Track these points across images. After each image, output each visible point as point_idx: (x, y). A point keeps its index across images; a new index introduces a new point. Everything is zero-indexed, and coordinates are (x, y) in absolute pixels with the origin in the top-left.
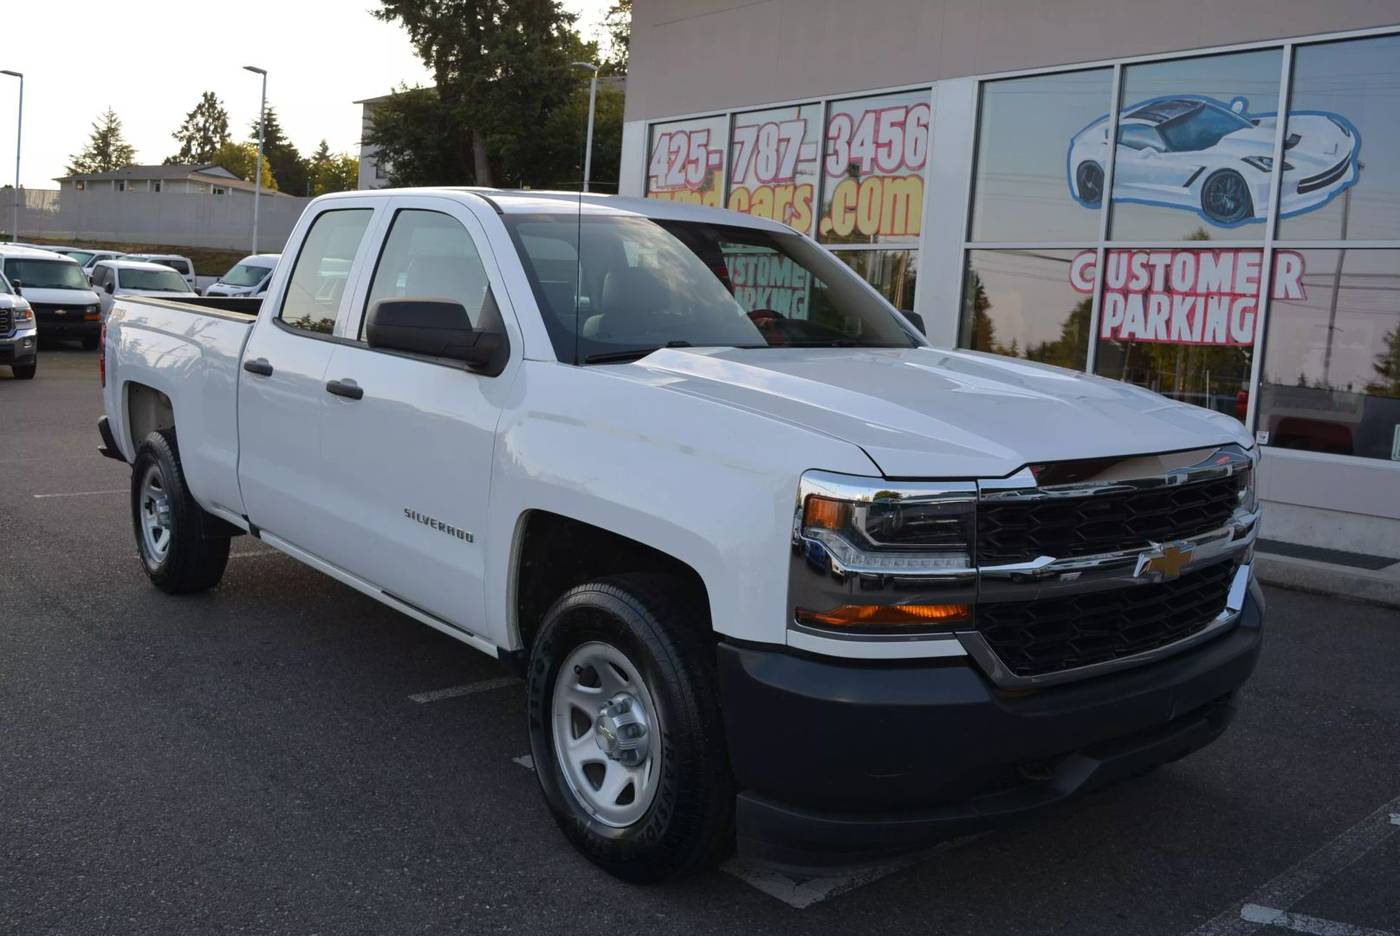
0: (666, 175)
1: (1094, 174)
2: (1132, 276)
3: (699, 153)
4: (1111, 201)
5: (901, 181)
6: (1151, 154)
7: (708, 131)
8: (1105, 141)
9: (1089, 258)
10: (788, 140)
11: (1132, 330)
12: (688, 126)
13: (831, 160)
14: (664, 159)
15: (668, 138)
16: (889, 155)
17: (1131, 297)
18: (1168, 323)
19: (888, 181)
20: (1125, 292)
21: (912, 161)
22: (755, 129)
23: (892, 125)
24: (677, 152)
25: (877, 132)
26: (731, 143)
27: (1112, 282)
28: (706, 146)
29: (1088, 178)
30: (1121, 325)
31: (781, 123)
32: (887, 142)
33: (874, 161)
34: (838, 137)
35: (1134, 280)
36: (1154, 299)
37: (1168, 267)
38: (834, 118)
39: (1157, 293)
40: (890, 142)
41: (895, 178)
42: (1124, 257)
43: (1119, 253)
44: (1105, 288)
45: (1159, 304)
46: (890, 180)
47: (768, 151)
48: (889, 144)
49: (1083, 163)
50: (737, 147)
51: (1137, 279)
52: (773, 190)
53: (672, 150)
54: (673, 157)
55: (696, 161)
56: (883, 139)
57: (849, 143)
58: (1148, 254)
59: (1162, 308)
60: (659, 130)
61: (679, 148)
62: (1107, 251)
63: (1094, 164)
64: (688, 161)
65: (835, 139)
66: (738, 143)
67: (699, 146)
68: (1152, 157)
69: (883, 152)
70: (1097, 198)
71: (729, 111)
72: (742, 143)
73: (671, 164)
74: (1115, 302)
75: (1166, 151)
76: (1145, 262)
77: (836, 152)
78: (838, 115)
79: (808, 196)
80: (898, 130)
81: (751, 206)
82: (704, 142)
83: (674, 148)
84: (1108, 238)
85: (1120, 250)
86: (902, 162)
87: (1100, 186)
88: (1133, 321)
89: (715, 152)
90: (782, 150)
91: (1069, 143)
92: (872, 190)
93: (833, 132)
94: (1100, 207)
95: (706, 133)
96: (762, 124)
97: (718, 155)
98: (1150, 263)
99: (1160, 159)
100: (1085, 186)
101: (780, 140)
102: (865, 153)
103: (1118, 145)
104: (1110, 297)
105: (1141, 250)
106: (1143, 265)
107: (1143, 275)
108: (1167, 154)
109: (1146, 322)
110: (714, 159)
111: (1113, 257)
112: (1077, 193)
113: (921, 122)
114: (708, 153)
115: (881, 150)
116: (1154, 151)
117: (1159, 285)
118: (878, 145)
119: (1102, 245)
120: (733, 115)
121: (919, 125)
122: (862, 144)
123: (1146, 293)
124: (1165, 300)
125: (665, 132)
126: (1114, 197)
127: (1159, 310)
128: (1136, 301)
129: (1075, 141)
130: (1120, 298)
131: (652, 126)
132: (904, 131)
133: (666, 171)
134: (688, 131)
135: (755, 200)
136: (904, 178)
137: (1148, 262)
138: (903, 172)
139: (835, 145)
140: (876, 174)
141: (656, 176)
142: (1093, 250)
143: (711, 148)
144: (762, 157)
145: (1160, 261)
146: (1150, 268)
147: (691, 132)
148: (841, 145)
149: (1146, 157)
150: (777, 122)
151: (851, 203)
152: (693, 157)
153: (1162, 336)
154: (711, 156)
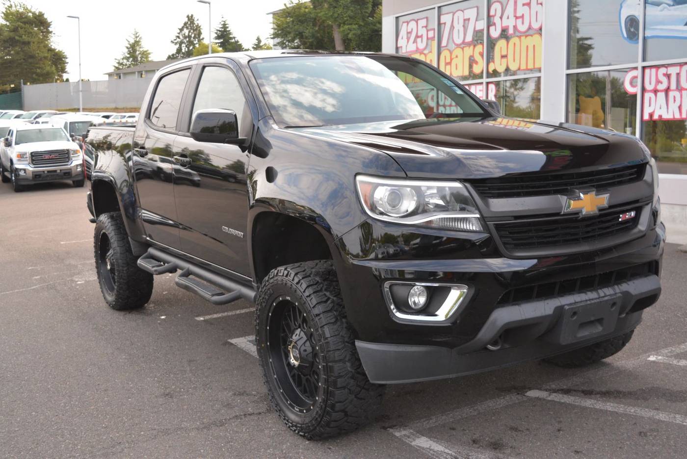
0: (406, 46)
1: (634, 23)
2: (658, 82)
3: (423, 32)
4: (645, 39)
5: (530, 37)
6: (665, 8)
7: (427, 18)
8: (639, 3)
9: (633, 73)
10: (469, 19)
11: (660, 114)
12: (415, 16)
13: (492, 29)
14: (405, 37)
15: (406, 23)
16: (523, 23)
17: (659, 94)
18: (680, 108)
19: (523, 38)
20: (655, 92)
21: (536, 26)
22: (451, 14)
23: (524, 5)
24: (410, 33)
25: (515, 10)
26: (439, 24)
27: (648, 87)
28: (426, 27)
29: (631, 26)
30: (654, 112)
31: (465, 9)
32: (521, 15)
33: (515, 27)
34: (495, 15)
35: (660, 84)
36: (671, 94)
37: (678, 75)
38: (492, 4)
39: (673, 90)
40: (523, 15)
41: (526, 36)
42: (654, 70)
43: (651, 69)
44: (644, 90)
45: (674, 97)
46: (524, 37)
47: (459, 27)
48: (522, 17)
49: (628, 17)
50: (443, 26)
51: (661, 83)
52: (463, 49)
53: (408, 31)
54: (409, 35)
55: (421, 36)
56: (519, 14)
57: (501, 18)
58: (667, 67)
59: (676, 99)
60: (401, 20)
61: (412, 29)
62: (644, 68)
63: (634, 17)
64: (417, 37)
65: (494, 16)
66: (443, 23)
67: (423, 27)
68: (665, 9)
69: (519, 21)
70: (637, 37)
71: (436, 6)
72: (445, 23)
73: (408, 39)
74: (650, 98)
75: (673, 5)
76: (665, 73)
77: (494, 24)
78: (494, 2)
79: (482, 51)
80: (526, 8)
81: (451, 59)
82: (425, 25)
83: (409, 30)
84: (644, 60)
85: (651, 67)
86: (530, 28)
87: (637, 29)
88: (660, 108)
89: (431, 30)
90: (466, 26)
91: (619, 7)
92: (515, 44)
93: (492, 13)
94: (638, 43)
95: (425, 20)
96: (454, 11)
97: (432, 32)
98: (668, 73)
99: (670, 10)
100: (630, 30)
101: (465, 20)
102: (510, 23)
103: (647, 5)
104: (647, 96)
105: (663, 66)
106: (664, 75)
107: (664, 80)
108: (673, 7)
109: (668, 108)
110: (431, 34)
111: (647, 71)
112: (625, 35)
113: (539, 2)
114: (428, 31)
115: (518, 20)
116: (667, 6)
117: (673, 86)
118: (517, 18)
119: (640, 64)
120: (439, 7)
121: (538, 4)
122: (508, 18)
123: (667, 91)
124: (677, 94)
125: (404, 21)
126: (646, 36)
127: (675, 101)
128: (661, 95)
129: (623, 5)
130: (652, 95)
131: (397, 18)
132: (530, 8)
133: (406, 44)
134: (416, 19)
135: (453, 56)
136: (532, 36)
137: (667, 72)
138: (530, 32)
139: (494, 19)
140: (517, 35)
141: (401, 47)
142: (636, 68)
143: (429, 28)
144: (455, 31)
145: (673, 71)
146: (668, 76)
147: (418, 20)
148: (497, 20)
149: (662, 11)
150: (462, 9)
151: (504, 53)
152: (419, 34)
153: (677, 116)
154: (429, 32)
